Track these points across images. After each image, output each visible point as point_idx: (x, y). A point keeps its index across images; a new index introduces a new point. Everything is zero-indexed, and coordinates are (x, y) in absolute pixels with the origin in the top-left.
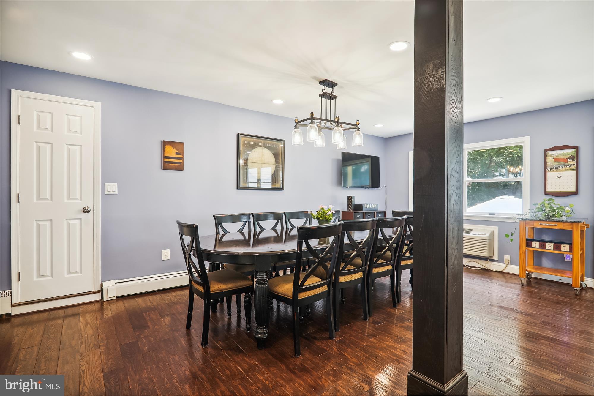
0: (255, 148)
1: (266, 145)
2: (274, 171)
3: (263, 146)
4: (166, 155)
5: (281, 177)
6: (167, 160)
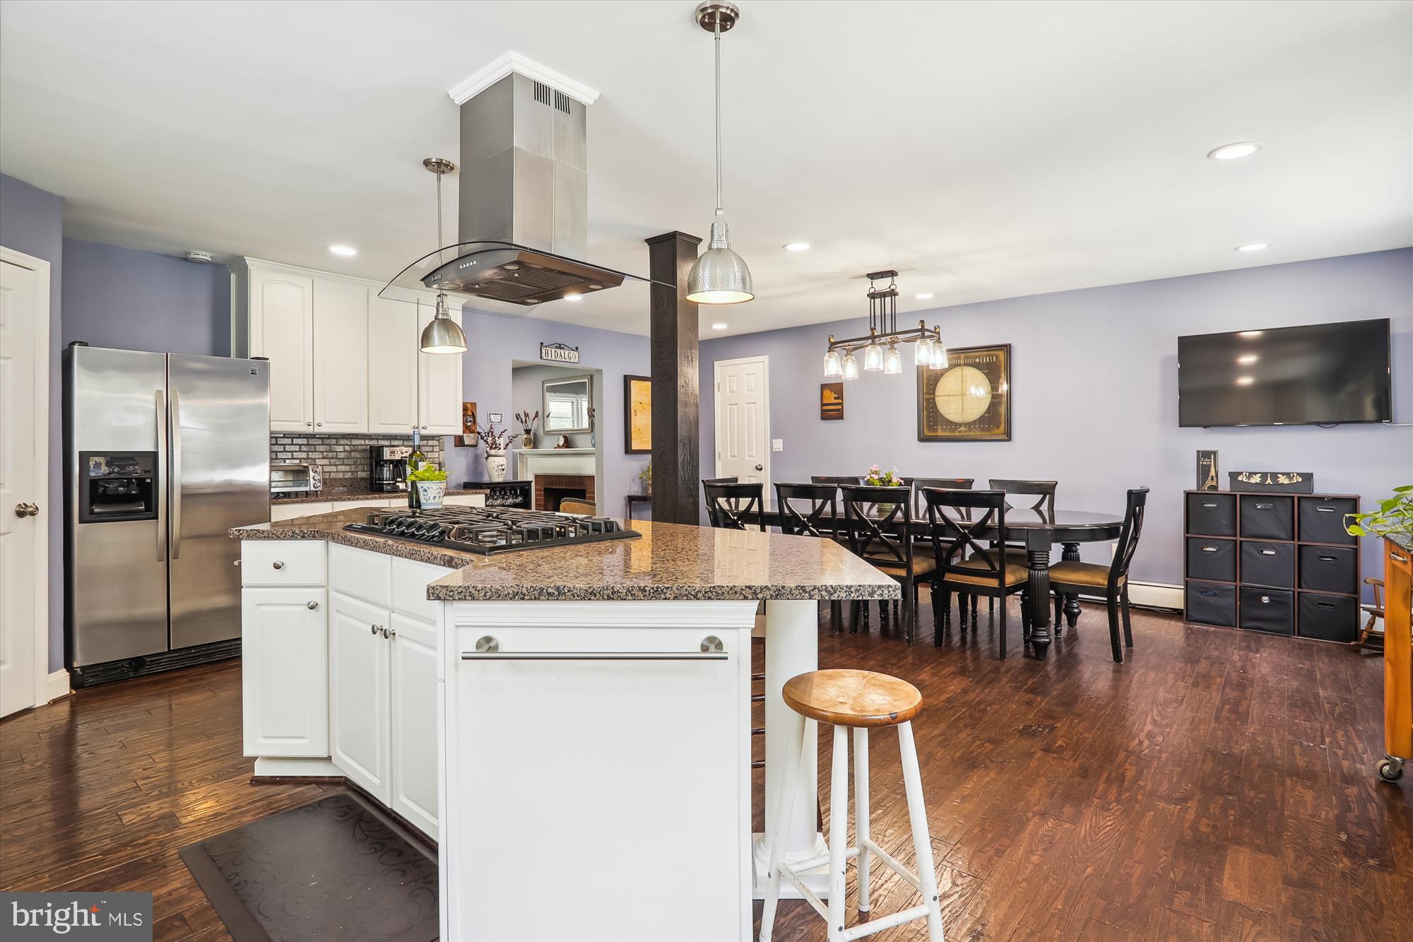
1: (969, 362)
2: (989, 407)
3: (965, 365)
4: (825, 402)
5: (1003, 416)
6: (825, 408)
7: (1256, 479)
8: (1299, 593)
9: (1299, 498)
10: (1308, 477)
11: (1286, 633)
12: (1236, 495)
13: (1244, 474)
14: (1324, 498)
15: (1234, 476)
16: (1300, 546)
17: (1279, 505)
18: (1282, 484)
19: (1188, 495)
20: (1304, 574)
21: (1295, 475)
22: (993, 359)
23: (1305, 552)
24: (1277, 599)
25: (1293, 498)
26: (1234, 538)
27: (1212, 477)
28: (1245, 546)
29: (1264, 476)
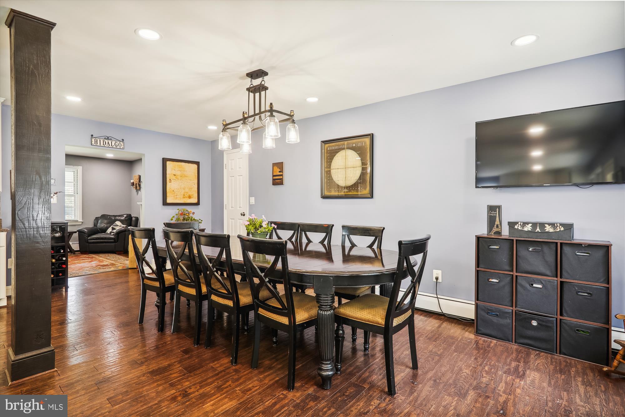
0: (337, 152)
1: (350, 146)
2: (361, 175)
3: (348, 148)
4: (274, 174)
5: (368, 182)
6: (275, 178)
7: (528, 228)
8: (561, 319)
9: (561, 244)
10: (569, 227)
11: (550, 350)
12: (513, 240)
13: (519, 223)
14: (582, 244)
15: (512, 225)
16: (562, 283)
17: (546, 249)
18: (548, 232)
19: (479, 239)
20: (565, 305)
21: (558, 225)
22: (363, 144)
23: (566, 287)
24: (544, 324)
25: (557, 243)
26: (512, 273)
27: (497, 225)
28: (520, 280)
29: (534, 225)
